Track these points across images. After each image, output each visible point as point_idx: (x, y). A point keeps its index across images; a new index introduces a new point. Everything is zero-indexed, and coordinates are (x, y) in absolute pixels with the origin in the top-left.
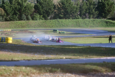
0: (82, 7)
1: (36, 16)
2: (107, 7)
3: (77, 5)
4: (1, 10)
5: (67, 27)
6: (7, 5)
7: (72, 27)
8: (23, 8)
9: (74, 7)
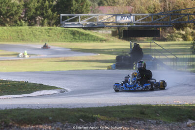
0: (29, 4)
2: (75, 4)
9: (13, 4)
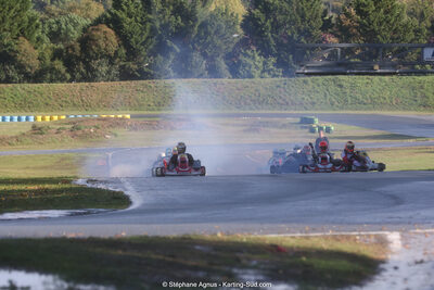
1: (249, 61)
3: (422, 17)
4: (105, 32)
5: (374, 108)
6: (130, 16)
7: (392, 107)
8: (196, 29)
